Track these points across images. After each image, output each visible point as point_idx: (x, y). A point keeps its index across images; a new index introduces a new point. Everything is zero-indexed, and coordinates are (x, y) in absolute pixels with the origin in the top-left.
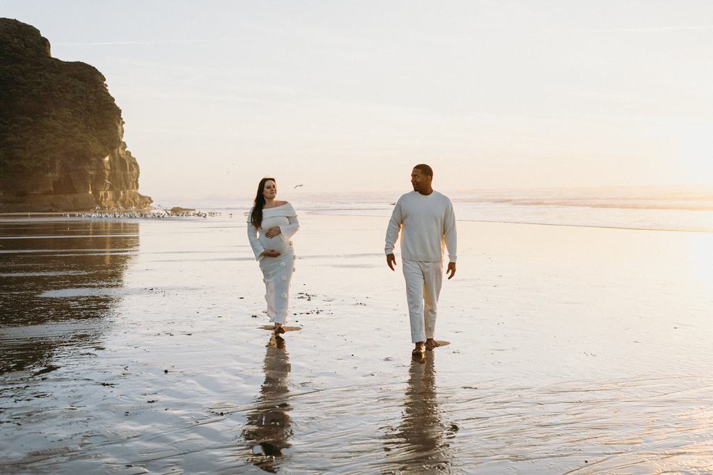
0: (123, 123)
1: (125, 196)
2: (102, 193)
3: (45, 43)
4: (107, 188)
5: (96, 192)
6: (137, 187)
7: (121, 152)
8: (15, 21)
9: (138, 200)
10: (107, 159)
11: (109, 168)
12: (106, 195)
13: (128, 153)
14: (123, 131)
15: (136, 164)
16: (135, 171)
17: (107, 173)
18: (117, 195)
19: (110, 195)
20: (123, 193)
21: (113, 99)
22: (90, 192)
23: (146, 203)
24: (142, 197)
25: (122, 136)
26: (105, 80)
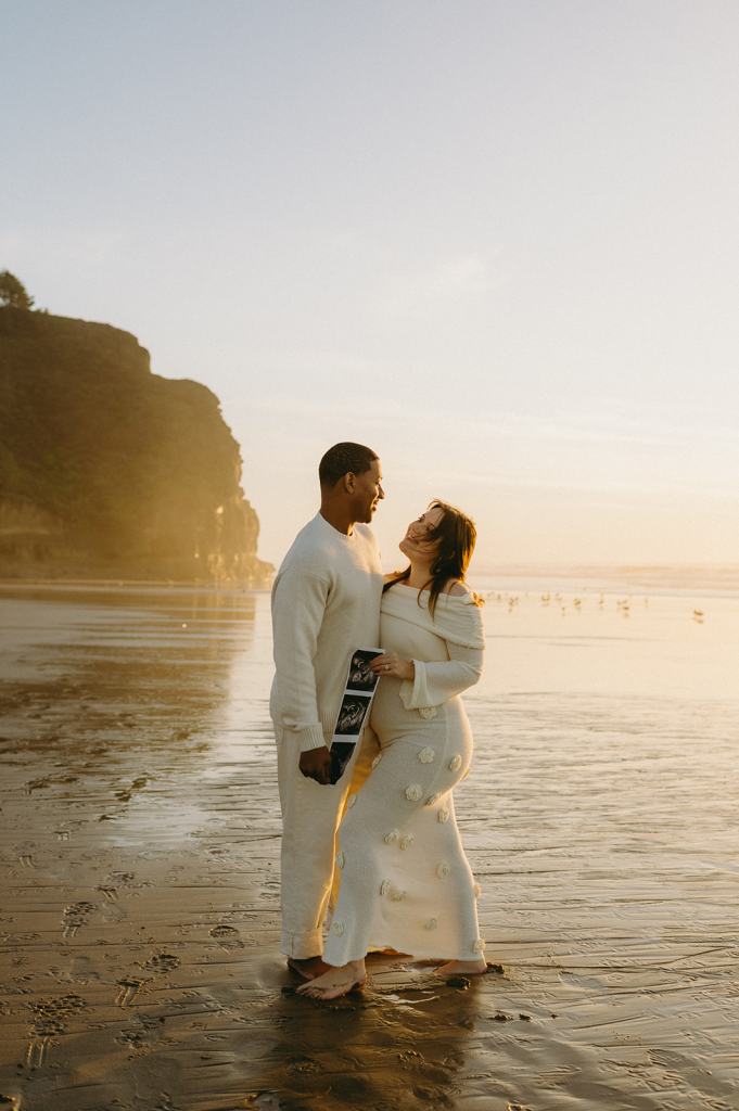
0: (242, 462)
1: (240, 561)
2: (211, 557)
3: (144, 354)
4: (219, 549)
5: (204, 555)
6: (256, 548)
7: (238, 502)
8: (108, 327)
9: (256, 566)
10: (220, 510)
11: (221, 521)
12: (216, 559)
13: (247, 503)
14: (241, 473)
15: (255, 518)
16: (254, 528)
17: (219, 530)
18: (229, 561)
19: (220, 560)
20: (240, 556)
21: (229, 430)
22: (197, 556)
23: (267, 571)
24: (262, 564)
25: (239, 479)
26: (219, 403)
